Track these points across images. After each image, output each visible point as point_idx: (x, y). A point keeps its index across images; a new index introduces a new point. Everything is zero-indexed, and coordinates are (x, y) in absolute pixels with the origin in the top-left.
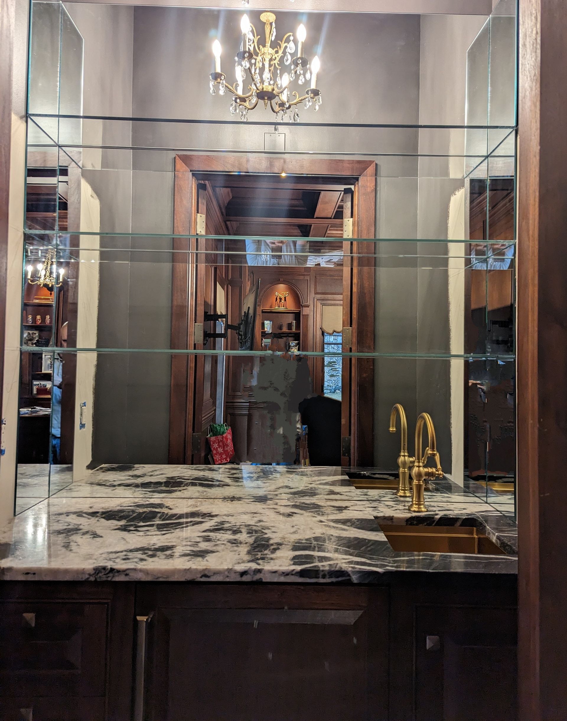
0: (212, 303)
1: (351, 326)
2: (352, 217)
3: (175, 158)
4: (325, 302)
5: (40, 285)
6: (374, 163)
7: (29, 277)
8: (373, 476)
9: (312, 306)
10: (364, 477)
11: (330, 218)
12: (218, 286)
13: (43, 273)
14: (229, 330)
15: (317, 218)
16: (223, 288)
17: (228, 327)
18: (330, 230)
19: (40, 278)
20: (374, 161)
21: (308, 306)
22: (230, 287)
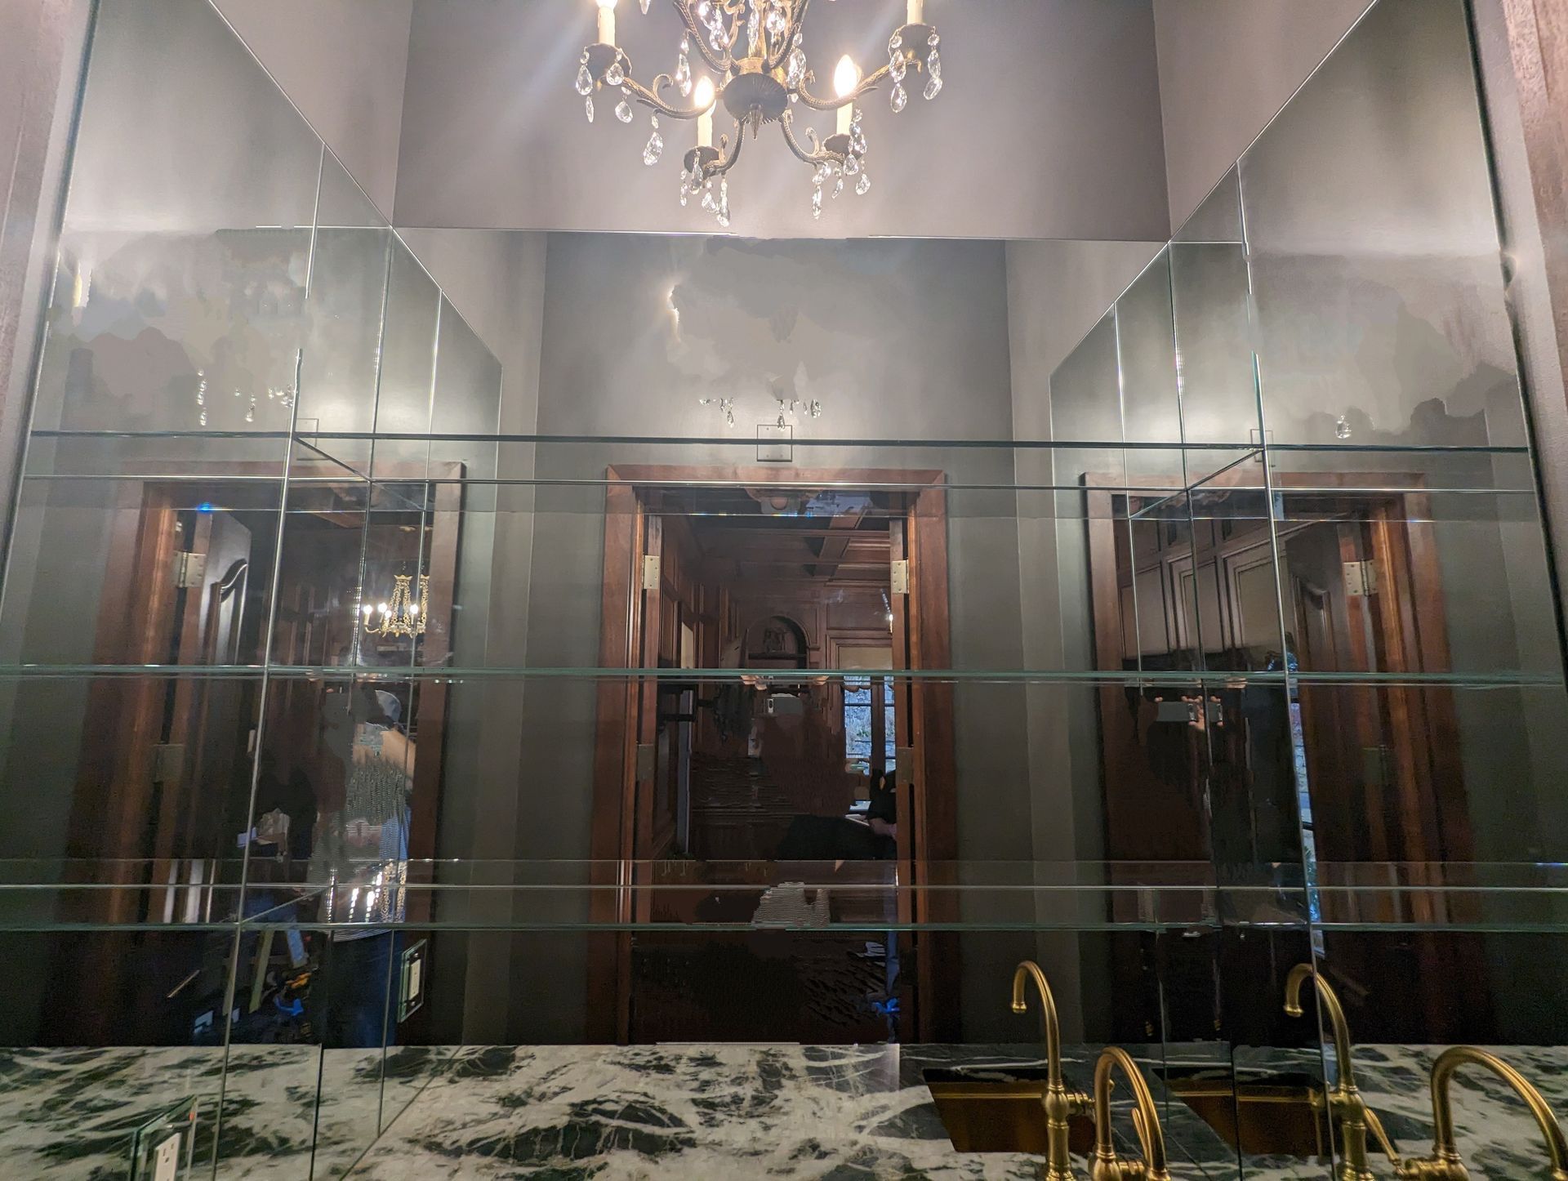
0: (675, 658)
1: (910, 746)
2: (905, 557)
3: (607, 470)
4: (841, 641)
5: (383, 633)
6: (942, 474)
7: (366, 623)
8: (975, 1075)
9: (823, 649)
10: (957, 1076)
11: (853, 529)
12: (683, 625)
13: (388, 614)
14: (700, 709)
15: (832, 529)
16: (692, 630)
17: (698, 703)
18: (853, 542)
19: (382, 624)
20: (941, 471)
21: (818, 649)
22: (701, 626)
